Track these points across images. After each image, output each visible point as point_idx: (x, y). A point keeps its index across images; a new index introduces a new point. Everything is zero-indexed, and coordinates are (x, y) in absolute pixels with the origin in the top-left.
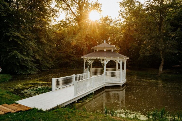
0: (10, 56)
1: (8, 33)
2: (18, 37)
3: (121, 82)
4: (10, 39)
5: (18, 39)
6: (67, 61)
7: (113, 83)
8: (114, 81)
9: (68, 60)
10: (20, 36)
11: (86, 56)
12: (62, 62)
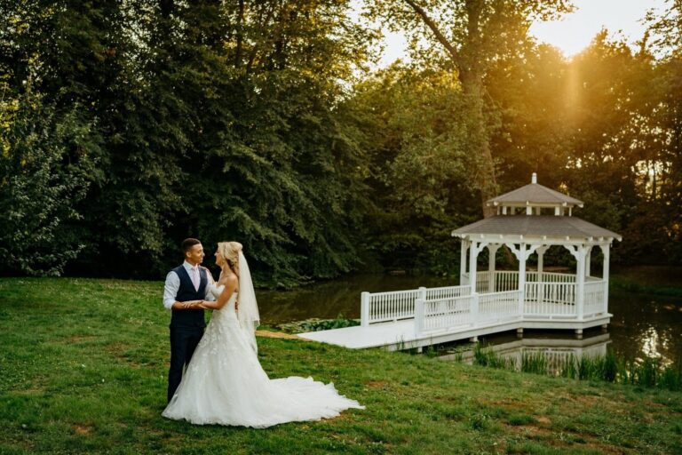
0: (225, 224)
1: (218, 148)
2: (246, 160)
3: (581, 319)
4: (226, 169)
5: (245, 165)
6: (414, 239)
7: (551, 320)
8: (555, 315)
9: (417, 237)
10: (255, 157)
11: (465, 232)
12: (391, 246)
